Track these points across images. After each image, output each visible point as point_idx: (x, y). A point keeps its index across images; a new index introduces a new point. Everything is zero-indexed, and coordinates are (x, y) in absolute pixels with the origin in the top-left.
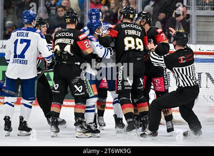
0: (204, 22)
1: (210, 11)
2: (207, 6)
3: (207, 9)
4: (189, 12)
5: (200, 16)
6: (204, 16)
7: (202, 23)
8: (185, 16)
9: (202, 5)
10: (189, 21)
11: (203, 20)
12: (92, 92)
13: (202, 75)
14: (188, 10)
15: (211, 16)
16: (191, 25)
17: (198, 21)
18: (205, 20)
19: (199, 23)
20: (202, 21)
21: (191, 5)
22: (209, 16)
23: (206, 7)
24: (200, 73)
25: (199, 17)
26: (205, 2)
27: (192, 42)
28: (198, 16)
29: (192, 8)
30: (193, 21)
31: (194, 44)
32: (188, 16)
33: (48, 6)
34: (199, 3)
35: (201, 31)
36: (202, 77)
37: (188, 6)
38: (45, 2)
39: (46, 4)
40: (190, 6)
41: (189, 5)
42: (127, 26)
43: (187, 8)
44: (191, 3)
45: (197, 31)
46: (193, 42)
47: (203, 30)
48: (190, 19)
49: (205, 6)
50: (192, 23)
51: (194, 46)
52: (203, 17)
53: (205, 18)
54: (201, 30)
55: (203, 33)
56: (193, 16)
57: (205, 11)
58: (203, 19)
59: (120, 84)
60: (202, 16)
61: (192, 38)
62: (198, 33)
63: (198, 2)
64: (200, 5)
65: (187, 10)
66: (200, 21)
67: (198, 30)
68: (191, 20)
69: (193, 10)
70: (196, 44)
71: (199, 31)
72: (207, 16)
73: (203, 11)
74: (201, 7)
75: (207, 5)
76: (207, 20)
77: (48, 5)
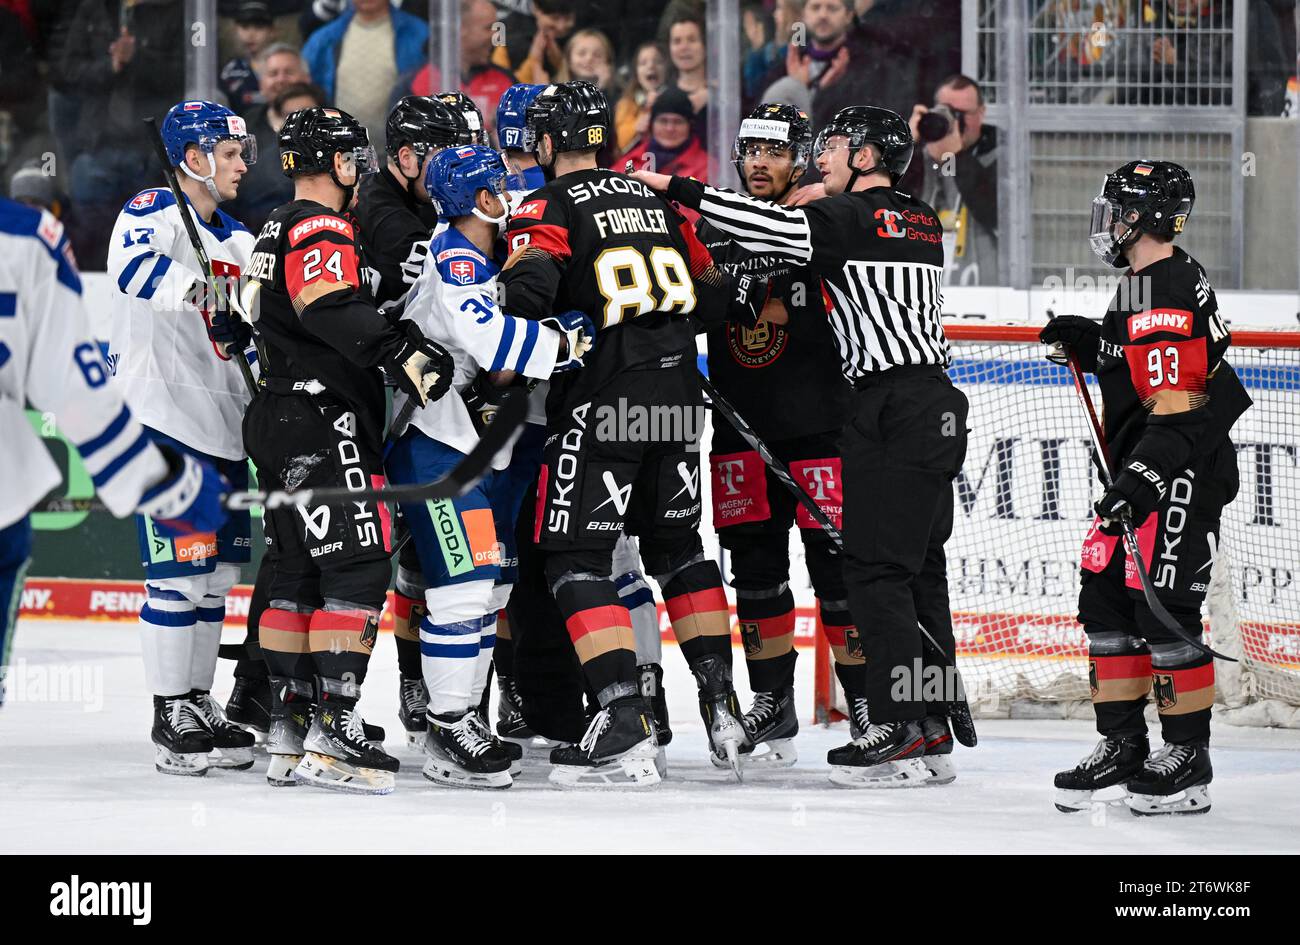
0: (1072, 164)
1: (1104, 106)
2: (1091, 83)
3: (1088, 96)
4: (991, 114)
5: (1050, 135)
6: (1074, 135)
7: (1063, 171)
8: (973, 135)
9: (1063, 78)
10: (995, 163)
11: (1066, 158)
12: (462, 550)
13: (1062, 453)
14: (988, 106)
15: (1109, 135)
16: (1000, 181)
17: (1038, 163)
18: (1078, 158)
19: (1044, 171)
20: (1060, 164)
21: (1004, 77)
22: (1097, 136)
23: (1081, 84)
24: (1053, 443)
25: (1045, 142)
26: (1075, 60)
27: (1007, 272)
28: (1038, 135)
29: (1004, 90)
30: (1013, 164)
31: (1018, 288)
32: (989, 137)
33: (235, 87)
34: (1046, 62)
35: (1060, 218)
36: (1063, 464)
37: (986, 83)
38: (220, 67)
39: (225, 75)
40: (997, 84)
41: (992, 78)
42: (595, 189)
43: (981, 90)
44: (1004, 63)
45: (1036, 218)
46: (1014, 277)
47: (1065, 211)
48: (998, 151)
49: (1075, 77)
50: (1006, 175)
51: (1023, 294)
52: (1067, 142)
53: (1078, 144)
54: (1053, 211)
55: (1065, 225)
56: (1012, 138)
57: (1080, 106)
58: (1065, 152)
59: (561, 502)
60: (1063, 135)
61: (1007, 252)
62: (1043, 224)
63: (1040, 62)
64: (1051, 74)
65: (980, 102)
66: (1050, 163)
67: (1042, 211)
68: (1004, 156)
69: (1012, 102)
70: (1028, 288)
71: (1048, 218)
72: (1086, 136)
73: (1068, 106)
74: (1057, 84)
75: (1086, 74)
76: (1091, 158)
77: (232, 79)
